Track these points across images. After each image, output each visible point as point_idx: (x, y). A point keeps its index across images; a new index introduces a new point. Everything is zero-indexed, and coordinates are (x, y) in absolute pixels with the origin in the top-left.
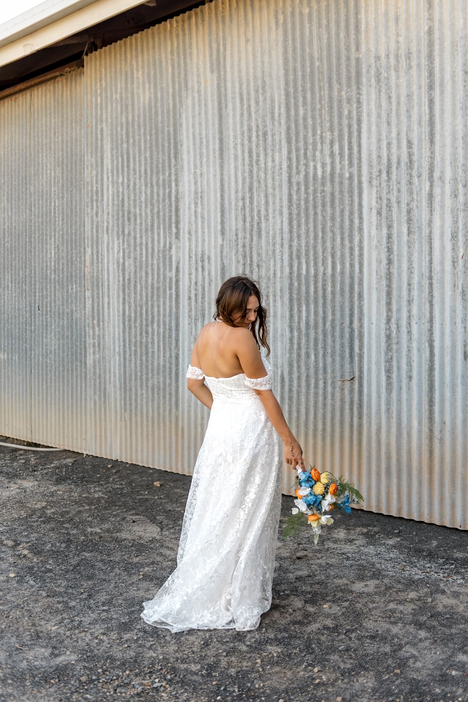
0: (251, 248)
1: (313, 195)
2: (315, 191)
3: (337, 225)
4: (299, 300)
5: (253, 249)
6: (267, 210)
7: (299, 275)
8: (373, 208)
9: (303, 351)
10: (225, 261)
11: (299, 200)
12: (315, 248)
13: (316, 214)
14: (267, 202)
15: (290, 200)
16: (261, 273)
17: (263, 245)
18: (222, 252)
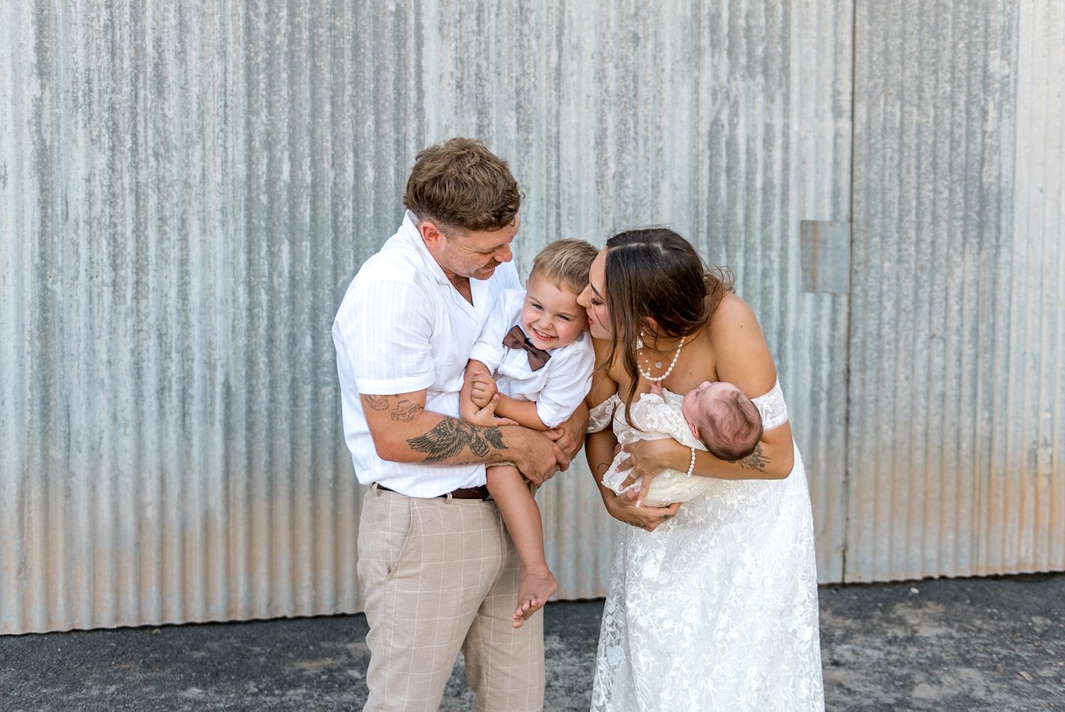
0: (134, 115)
1: (310, 31)
2: (314, 24)
3: (368, 95)
4: (270, 231)
5: (140, 118)
6: (182, 42)
7: (271, 183)
8: (447, 75)
9: (282, 333)
10: (47, 137)
11: (272, 33)
12: (312, 132)
13: (314, 67)
14: (182, 26)
15: (249, 29)
16: (162, 172)
17: (170, 113)
18: (38, 115)
